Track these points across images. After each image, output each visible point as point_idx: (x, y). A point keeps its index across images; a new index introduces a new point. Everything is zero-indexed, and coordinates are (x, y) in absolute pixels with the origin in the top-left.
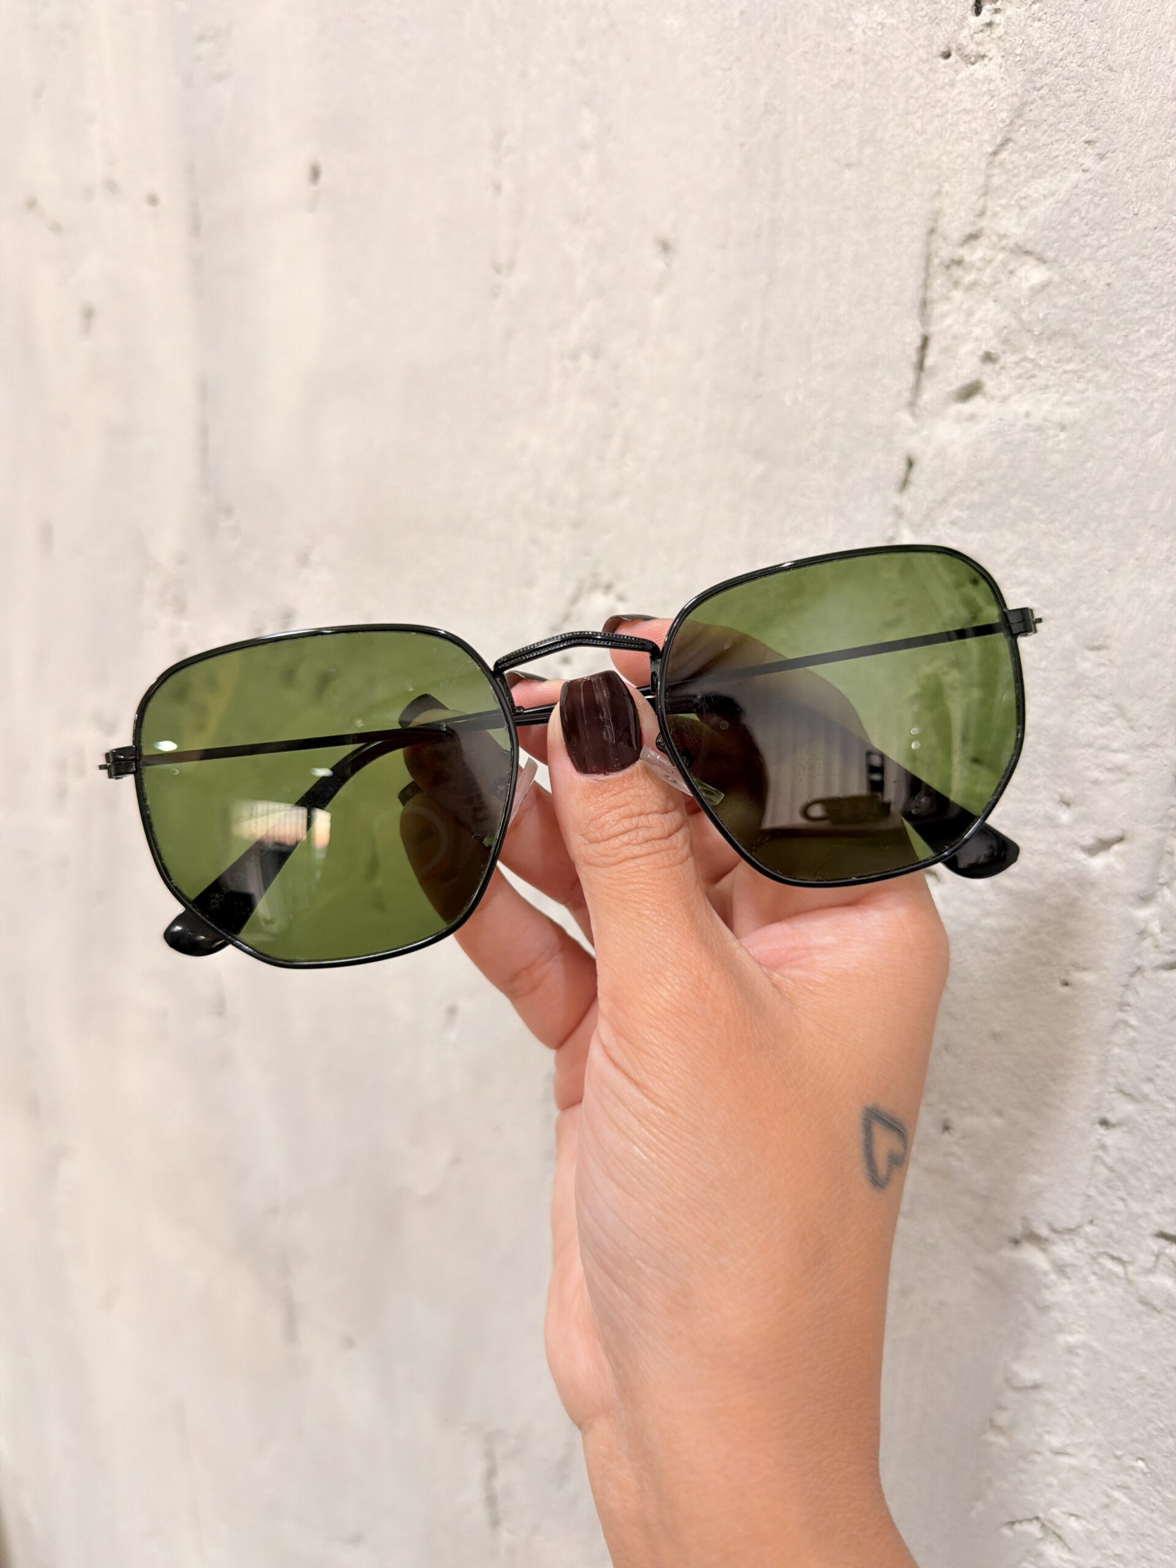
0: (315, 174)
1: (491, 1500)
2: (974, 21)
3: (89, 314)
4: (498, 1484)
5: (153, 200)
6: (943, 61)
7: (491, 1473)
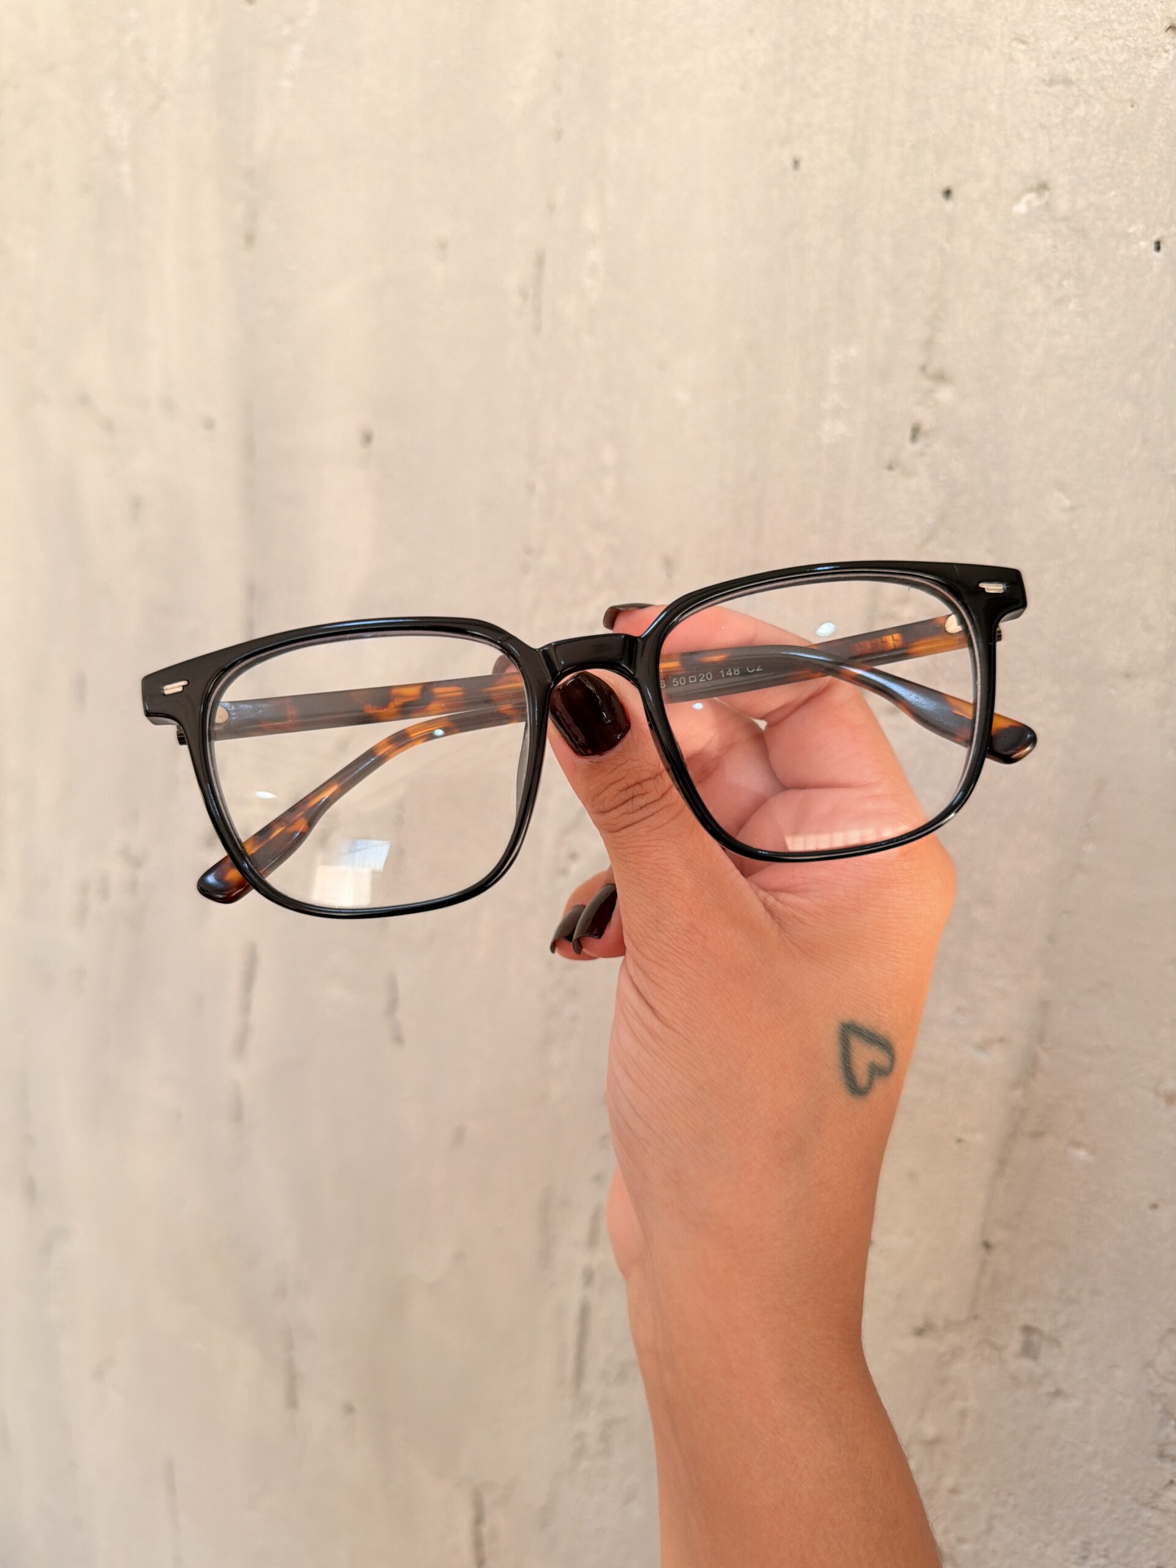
0: (368, 438)
1: (478, 1543)
2: (911, 448)
3: (136, 505)
4: (485, 1530)
5: (209, 424)
6: (886, 472)
7: (479, 1520)
